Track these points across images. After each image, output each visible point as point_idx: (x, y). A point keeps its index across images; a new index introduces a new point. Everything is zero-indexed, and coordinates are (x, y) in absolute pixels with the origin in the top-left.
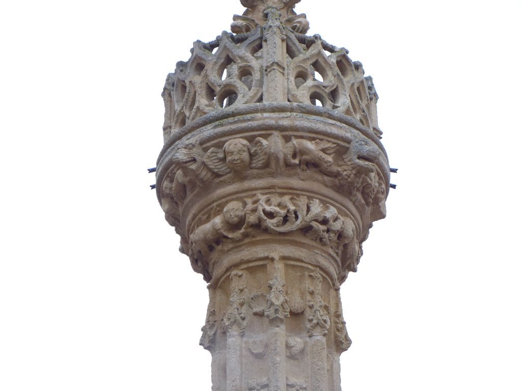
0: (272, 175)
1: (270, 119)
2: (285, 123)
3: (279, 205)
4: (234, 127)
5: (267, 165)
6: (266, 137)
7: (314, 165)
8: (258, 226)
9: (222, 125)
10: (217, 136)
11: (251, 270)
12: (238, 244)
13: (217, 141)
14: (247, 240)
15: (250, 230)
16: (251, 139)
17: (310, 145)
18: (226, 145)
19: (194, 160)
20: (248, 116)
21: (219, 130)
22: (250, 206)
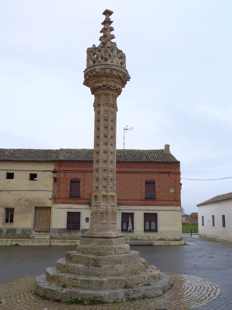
0: (113, 78)
1: (115, 67)
2: (118, 69)
3: (113, 84)
4: (108, 67)
5: (113, 76)
6: (114, 71)
7: (120, 78)
8: (109, 87)
9: (106, 66)
10: (105, 68)
11: (105, 95)
12: (104, 90)
13: (105, 69)
14: (106, 89)
15: (107, 88)
16: (111, 70)
17: (121, 74)
18: (106, 70)
19: (100, 72)
20: (111, 66)
21: (105, 67)
22: (108, 83)
